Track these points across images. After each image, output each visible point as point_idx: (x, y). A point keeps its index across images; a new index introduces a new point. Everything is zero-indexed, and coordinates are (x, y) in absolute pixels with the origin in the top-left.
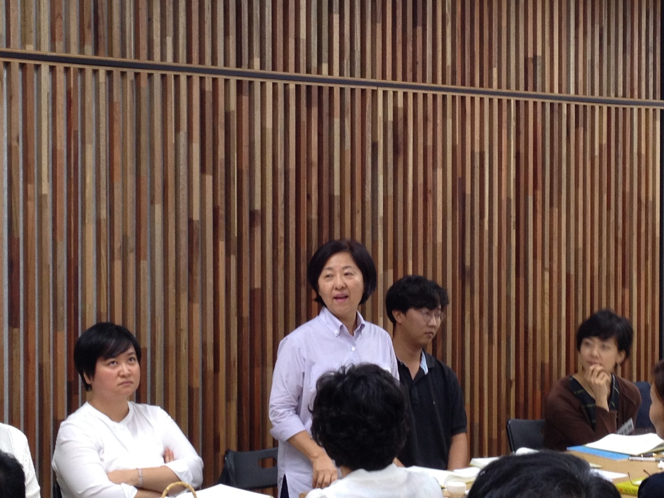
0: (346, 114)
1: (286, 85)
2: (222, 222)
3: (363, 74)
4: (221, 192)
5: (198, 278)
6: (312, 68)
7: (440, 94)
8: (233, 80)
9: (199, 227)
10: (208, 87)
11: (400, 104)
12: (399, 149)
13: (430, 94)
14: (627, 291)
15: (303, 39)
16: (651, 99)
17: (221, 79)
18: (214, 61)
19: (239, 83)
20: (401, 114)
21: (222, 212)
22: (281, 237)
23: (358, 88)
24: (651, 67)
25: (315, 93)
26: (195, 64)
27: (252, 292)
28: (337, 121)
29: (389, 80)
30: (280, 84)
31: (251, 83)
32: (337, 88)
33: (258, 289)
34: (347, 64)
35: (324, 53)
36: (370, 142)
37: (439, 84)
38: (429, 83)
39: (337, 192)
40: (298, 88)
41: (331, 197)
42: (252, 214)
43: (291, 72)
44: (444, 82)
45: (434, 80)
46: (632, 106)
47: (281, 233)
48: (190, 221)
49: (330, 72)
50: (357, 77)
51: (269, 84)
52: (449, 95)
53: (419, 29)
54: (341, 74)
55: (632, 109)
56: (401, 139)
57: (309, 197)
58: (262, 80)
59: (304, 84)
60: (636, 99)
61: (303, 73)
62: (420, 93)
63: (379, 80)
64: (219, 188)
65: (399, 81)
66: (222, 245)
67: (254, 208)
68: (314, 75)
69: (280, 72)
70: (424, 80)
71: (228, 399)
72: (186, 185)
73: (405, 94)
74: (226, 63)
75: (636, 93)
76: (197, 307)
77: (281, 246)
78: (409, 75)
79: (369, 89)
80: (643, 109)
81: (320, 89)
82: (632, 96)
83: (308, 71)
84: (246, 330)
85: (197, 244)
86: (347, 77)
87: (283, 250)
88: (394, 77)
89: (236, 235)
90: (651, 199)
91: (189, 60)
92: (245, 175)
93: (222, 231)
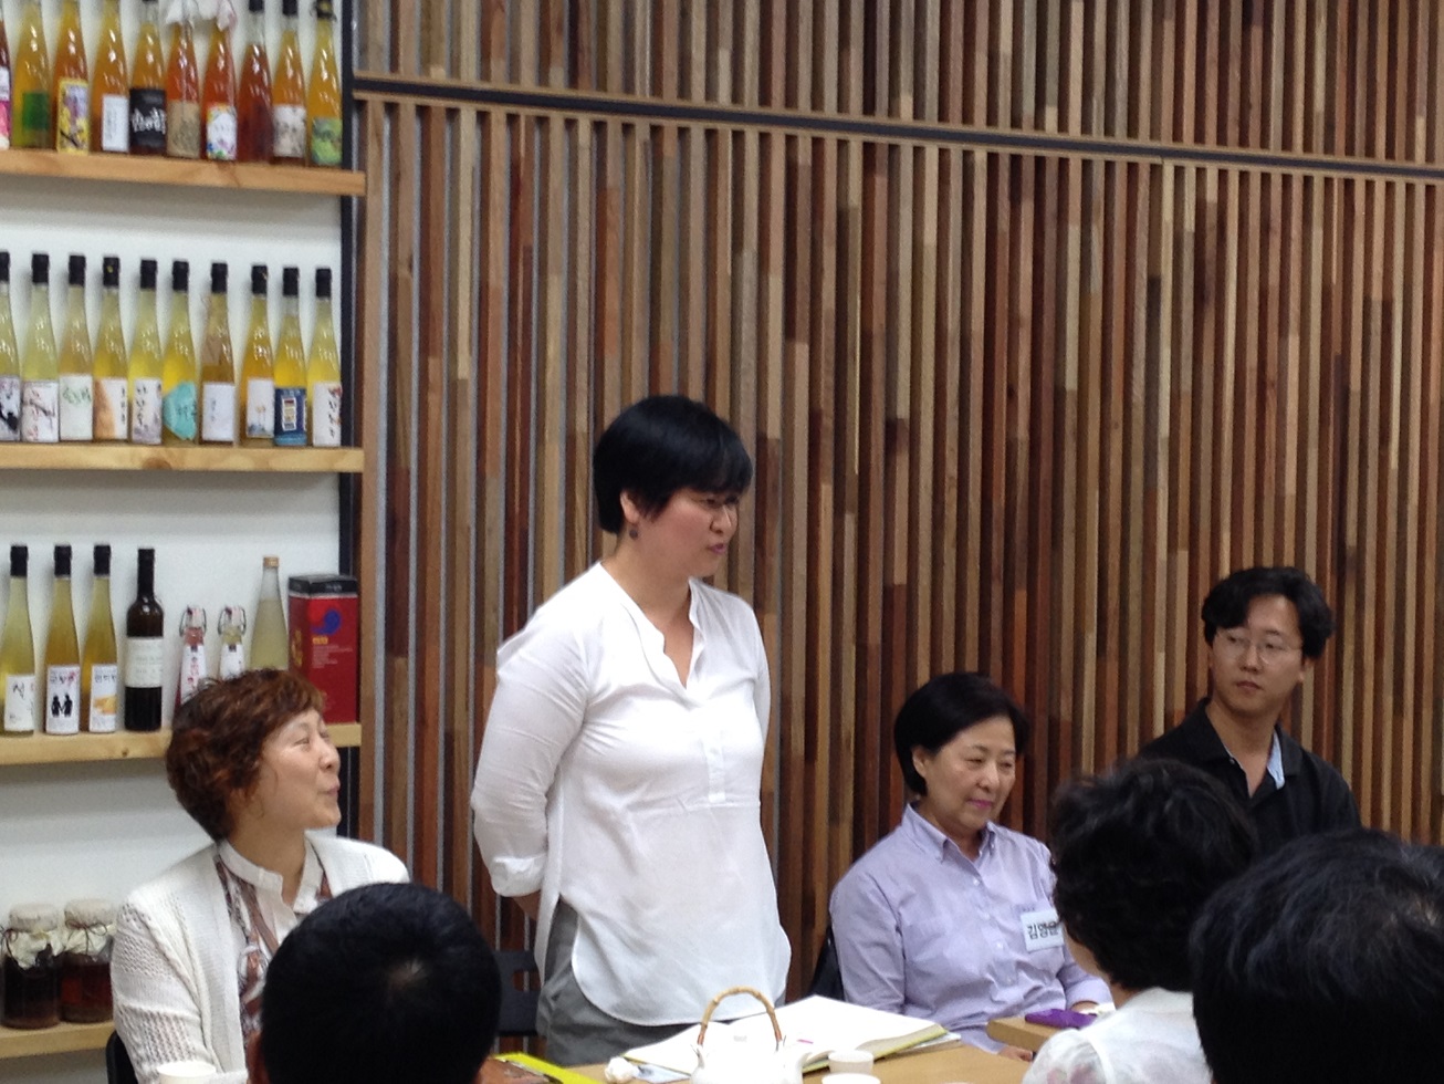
0: (1094, 217)
1: (967, 155)
2: (827, 444)
3: (1132, 130)
4: (827, 379)
5: (775, 562)
6: (1024, 119)
7: (1297, 174)
8: (856, 143)
9: (779, 452)
10: (804, 156)
11: (1212, 195)
12: (1206, 293)
13: (1276, 173)
15: (1006, 56)
17: (831, 139)
18: (817, 100)
19: (868, 149)
20: (1211, 219)
21: (828, 422)
22: (951, 478)
23: (1121, 161)
25: (1028, 170)
26: (777, 107)
27: (888, 591)
28: (1074, 231)
29: (1188, 142)
30: (956, 150)
31: (893, 148)
32: (1075, 159)
33: (900, 585)
34: (1098, 108)
35: (1049, 85)
36: (1145, 276)
37: (1298, 151)
38: (1275, 150)
39: (1071, 383)
40: (992, 159)
41: (1059, 393)
42: (891, 426)
43: (979, 124)
44: (1307, 147)
45: (1287, 144)
47: (952, 469)
48: (761, 440)
49: (1062, 124)
50: (1120, 137)
51: (931, 152)
52: (1318, 176)
53: (1257, 33)
54: (1086, 127)
56: (1210, 270)
57: (1012, 393)
58: (917, 142)
59: (1005, 152)
61: (1003, 128)
62: (1255, 171)
63: (1166, 142)
64: (823, 372)
65: (1211, 146)
66: (826, 491)
67: (895, 412)
68: (1027, 131)
69: (955, 125)
70: (1264, 144)
71: (834, 818)
72: (753, 362)
73: (1223, 174)
74: (842, 105)
76: (771, 620)
77: (951, 496)
78: (1233, 132)
79: (1144, 162)
81: (1040, 162)
83: (1016, 122)
84: (874, 671)
85: (775, 488)
86: (1097, 135)
87: (955, 506)
88: (1199, 137)
89: (857, 472)
91: (765, 98)
92: (877, 344)
93: (827, 462)
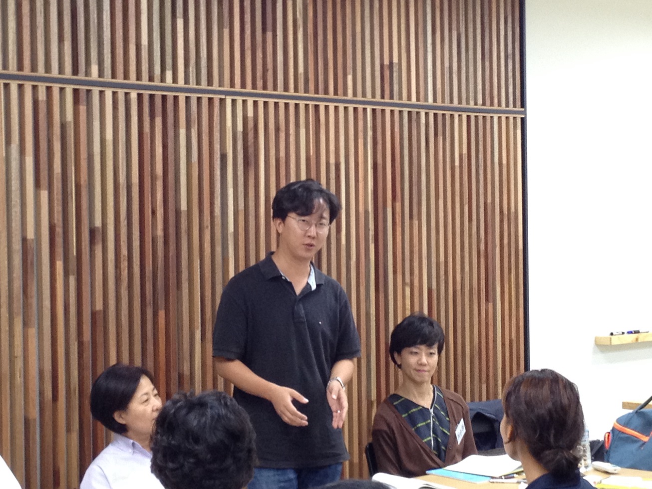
0: (192, 125)
1: (127, 94)
2: (59, 240)
3: (210, 82)
4: (58, 208)
5: (34, 301)
6: (155, 76)
7: (292, 102)
8: (69, 89)
9: (34, 245)
10: (42, 95)
11: (250, 113)
12: (250, 161)
13: (282, 102)
14: (491, 305)
15: (145, 46)
16: (511, 108)
17: (56, 87)
18: (48, 68)
19: (76, 91)
20: (251, 124)
21: (59, 230)
22: (124, 256)
23: (205, 97)
24: (510, 74)
25: (158, 102)
26: (27, 71)
27: (94, 314)
28: (183, 132)
29: (238, 88)
30: (121, 92)
31: (89, 91)
32: (182, 96)
33: (100, 311)
34: (193, 71)
35: (167, 60)
36: (219, 153)
37: (291, 92)
38: (280, 91)
39: (184, 207)
40: (140, 96)
41: (178, 212)
42: (92, 232)
43: (133, 80)
44: (296, 90)
45: (286, 89)
46: (492, 115)
47: (124, 251)
48: (24, 240)
49: (175, 80)
50: (204, 85)
51: (109, 93)
52: (302, 103)
53: (269, 35)
54: (187, 81)
55: (492, 117)
56: (251, 150)
57: (154, 212)
58: (101, 89)
59: (146, 93)
60: (496, 107)
61: (145, 81)
62: (271, 101)
63: (227, 88)
64: (55, 205)
65: (249, 89)
66: (59, 265)
67: (94, 224)
68: (157, 83)
69: (120, 80)
70: (275, 89)
71: (69, 430)
72: (19, 201)
73: (255, 103)
74: (61, 70)
75: (496, 101)
76: (33, 332)
77: (124, 264)
78: (260, 83)
79: (216, 97)
80: (504, 117)
81: (164, 97)
82: (492, 104)
83: (151, 79)
84: (88, 354)
85: (32, 264)
86: (192, 85)
87: (127, 268)
88: (243, 85)
89: (75, 254)
90: (513, 210)
91: (20, 67)
92: (83, 190)
93: (59, 250)
